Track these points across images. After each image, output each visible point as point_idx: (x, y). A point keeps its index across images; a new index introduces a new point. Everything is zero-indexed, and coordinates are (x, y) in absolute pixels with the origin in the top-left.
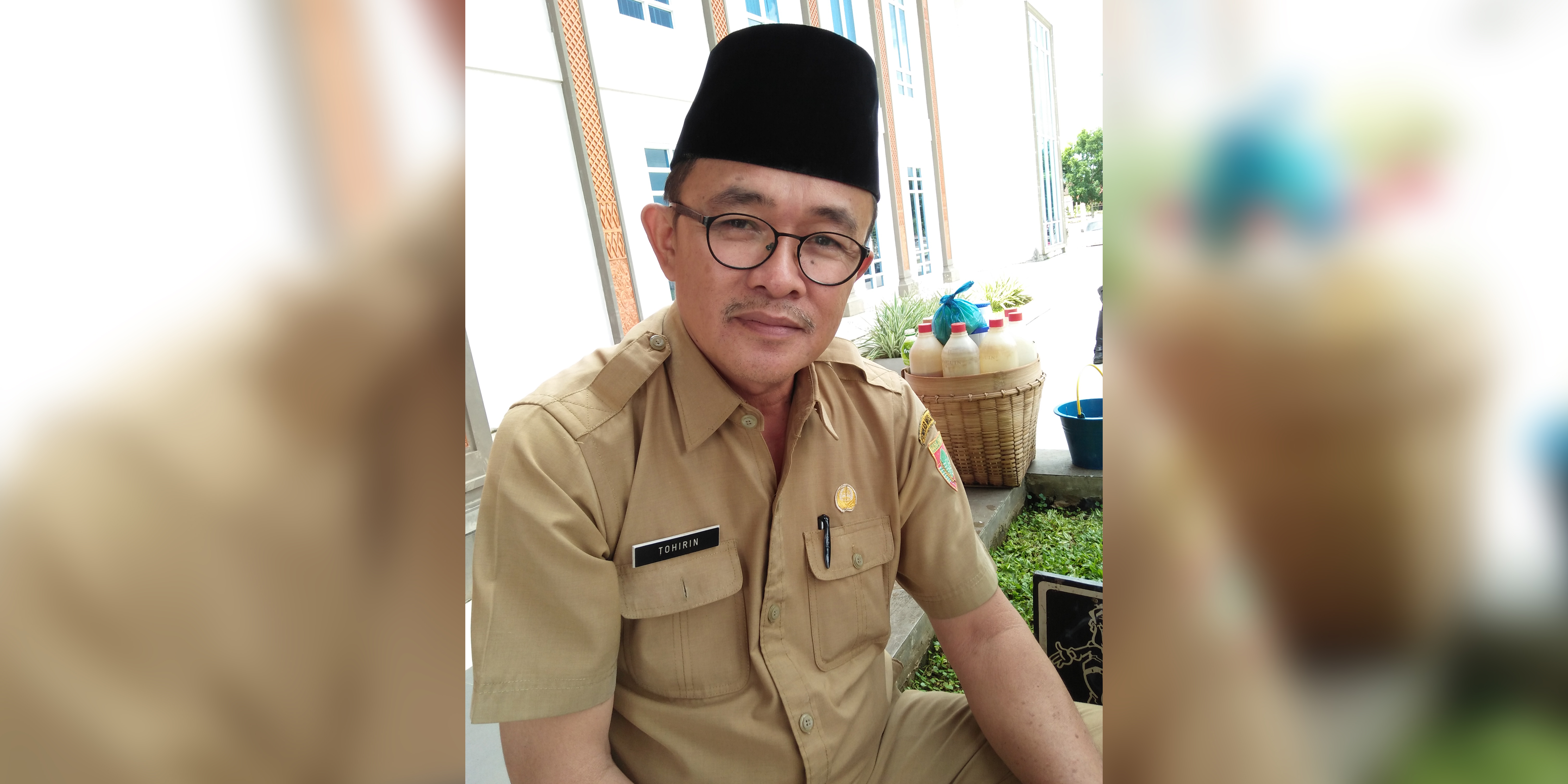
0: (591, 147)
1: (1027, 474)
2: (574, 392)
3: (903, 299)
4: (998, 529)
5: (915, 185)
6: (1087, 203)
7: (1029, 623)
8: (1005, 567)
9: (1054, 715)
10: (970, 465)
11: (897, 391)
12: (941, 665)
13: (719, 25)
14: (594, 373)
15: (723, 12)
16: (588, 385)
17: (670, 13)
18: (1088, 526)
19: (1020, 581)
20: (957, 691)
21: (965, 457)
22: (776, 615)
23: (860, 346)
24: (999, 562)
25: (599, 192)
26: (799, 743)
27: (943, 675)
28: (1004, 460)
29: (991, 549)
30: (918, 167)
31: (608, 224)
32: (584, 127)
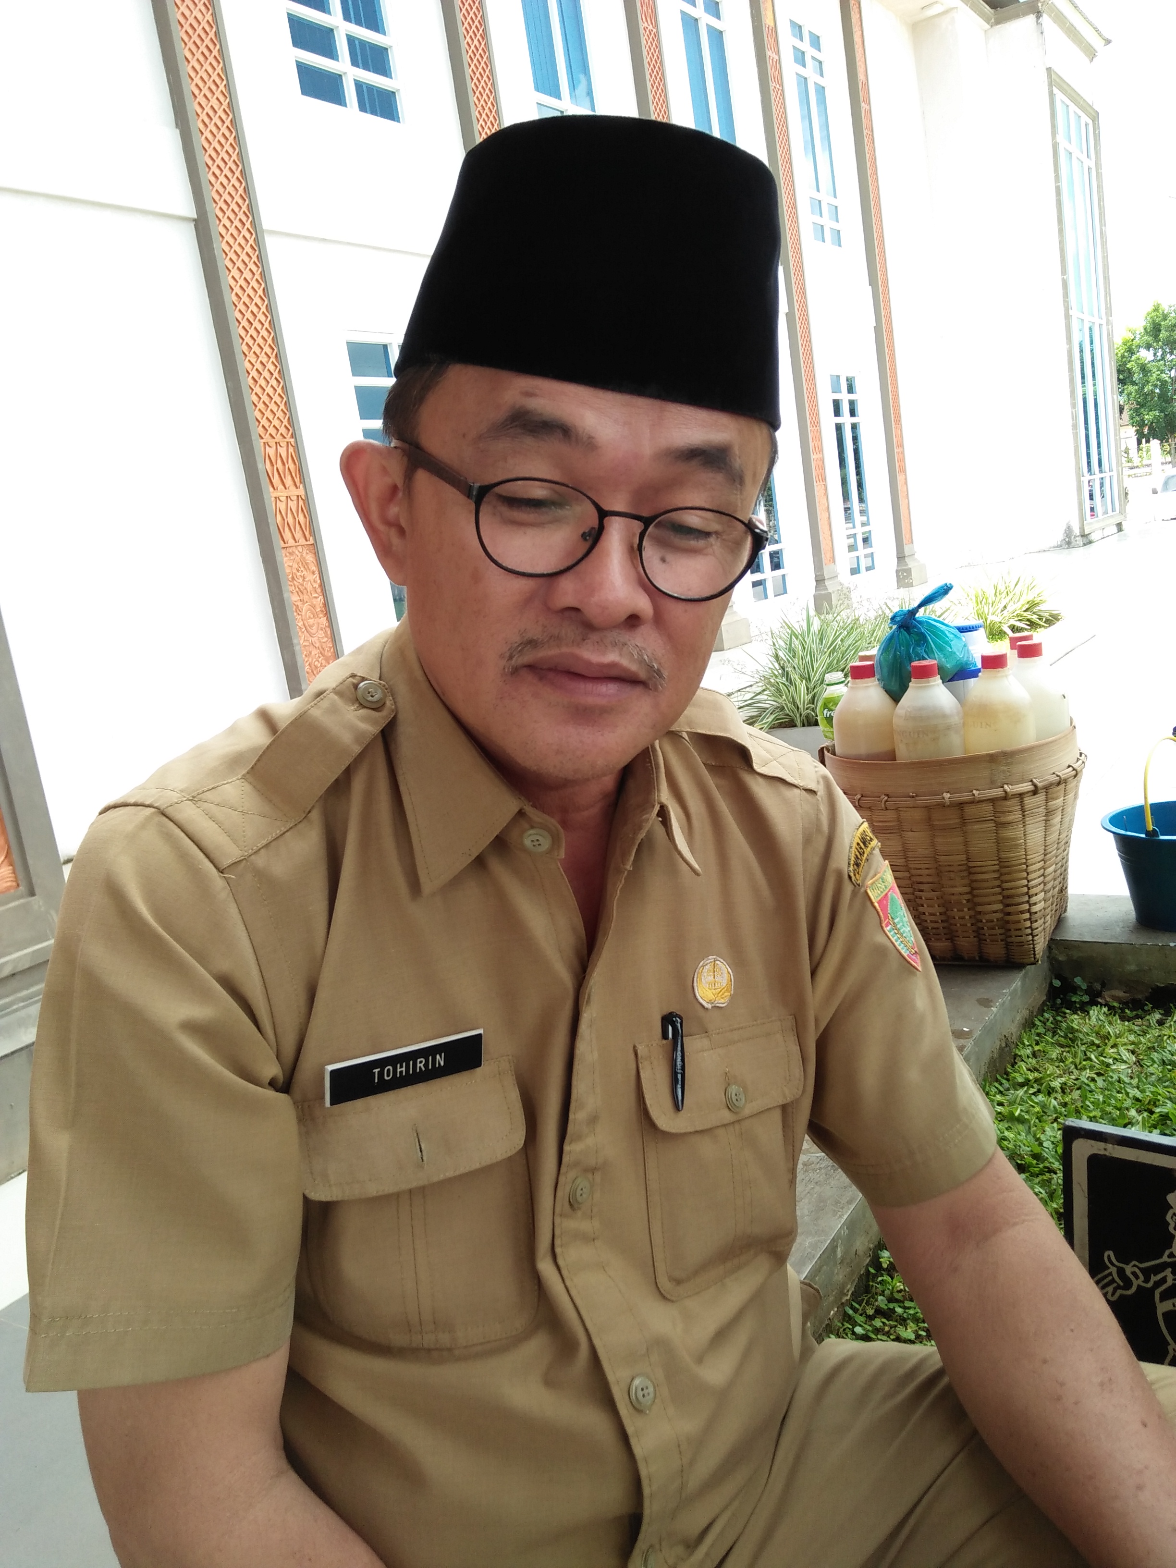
0: (248, 339)
1: (1052, 940)
2: (217, 784)
3: (822, 617)
4: (998, 1043)
5: (845, 408)
6: (1163, 439)
7: (1055, 1216)
8: (1012, 1114)
9: (1102, 1384)
10: (945, 924)
11: (809, 787)
12: (892, 1293)
13: (484, 116)
14: (253, 750)
15: (491, 92)
16: (244, 772)
17: (394, 93)
18: (1165, 1038)
19: (1039, 1138)
20: (921, 1342)
21: (937, 910)
22: (584, 1196)
23: (742, 705)
24: (1000, 1104)
25: (264, 422)
26: (630, 1430)
27: (896, 1312)
28: (1009, 914)
29: (984, 1080)
30: (850, 375)
31: (279, 481)
32: (236, 303)
